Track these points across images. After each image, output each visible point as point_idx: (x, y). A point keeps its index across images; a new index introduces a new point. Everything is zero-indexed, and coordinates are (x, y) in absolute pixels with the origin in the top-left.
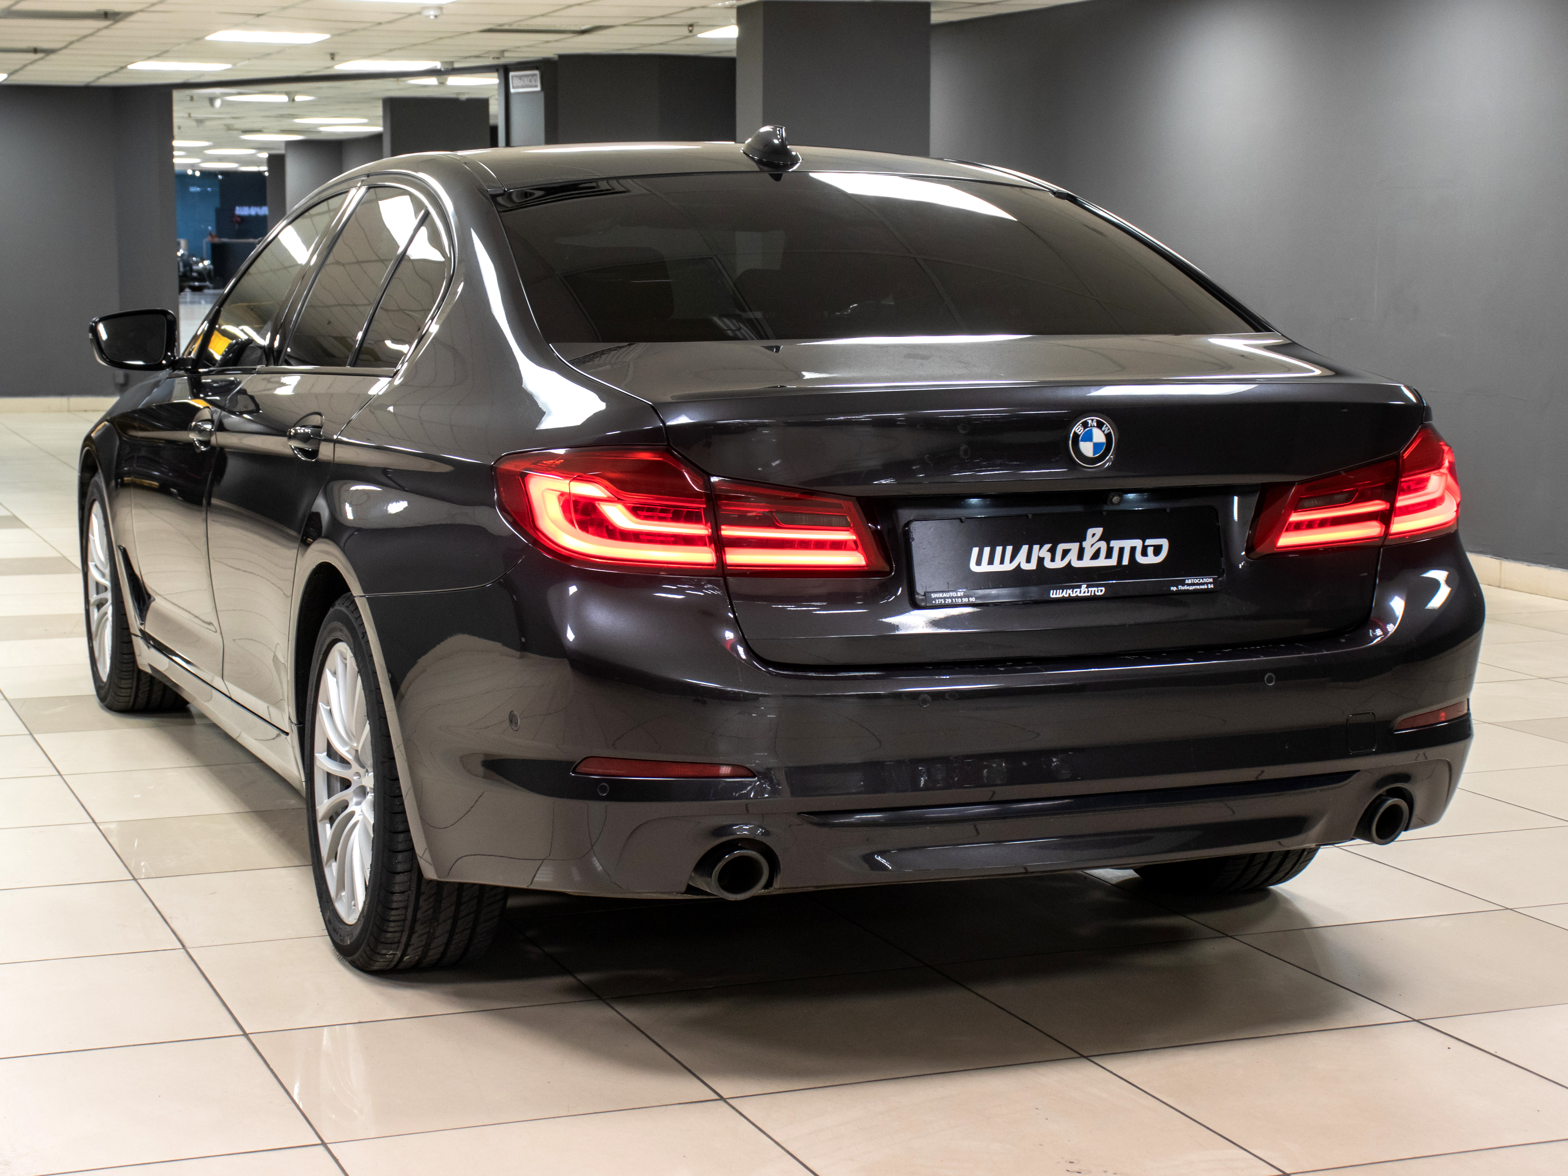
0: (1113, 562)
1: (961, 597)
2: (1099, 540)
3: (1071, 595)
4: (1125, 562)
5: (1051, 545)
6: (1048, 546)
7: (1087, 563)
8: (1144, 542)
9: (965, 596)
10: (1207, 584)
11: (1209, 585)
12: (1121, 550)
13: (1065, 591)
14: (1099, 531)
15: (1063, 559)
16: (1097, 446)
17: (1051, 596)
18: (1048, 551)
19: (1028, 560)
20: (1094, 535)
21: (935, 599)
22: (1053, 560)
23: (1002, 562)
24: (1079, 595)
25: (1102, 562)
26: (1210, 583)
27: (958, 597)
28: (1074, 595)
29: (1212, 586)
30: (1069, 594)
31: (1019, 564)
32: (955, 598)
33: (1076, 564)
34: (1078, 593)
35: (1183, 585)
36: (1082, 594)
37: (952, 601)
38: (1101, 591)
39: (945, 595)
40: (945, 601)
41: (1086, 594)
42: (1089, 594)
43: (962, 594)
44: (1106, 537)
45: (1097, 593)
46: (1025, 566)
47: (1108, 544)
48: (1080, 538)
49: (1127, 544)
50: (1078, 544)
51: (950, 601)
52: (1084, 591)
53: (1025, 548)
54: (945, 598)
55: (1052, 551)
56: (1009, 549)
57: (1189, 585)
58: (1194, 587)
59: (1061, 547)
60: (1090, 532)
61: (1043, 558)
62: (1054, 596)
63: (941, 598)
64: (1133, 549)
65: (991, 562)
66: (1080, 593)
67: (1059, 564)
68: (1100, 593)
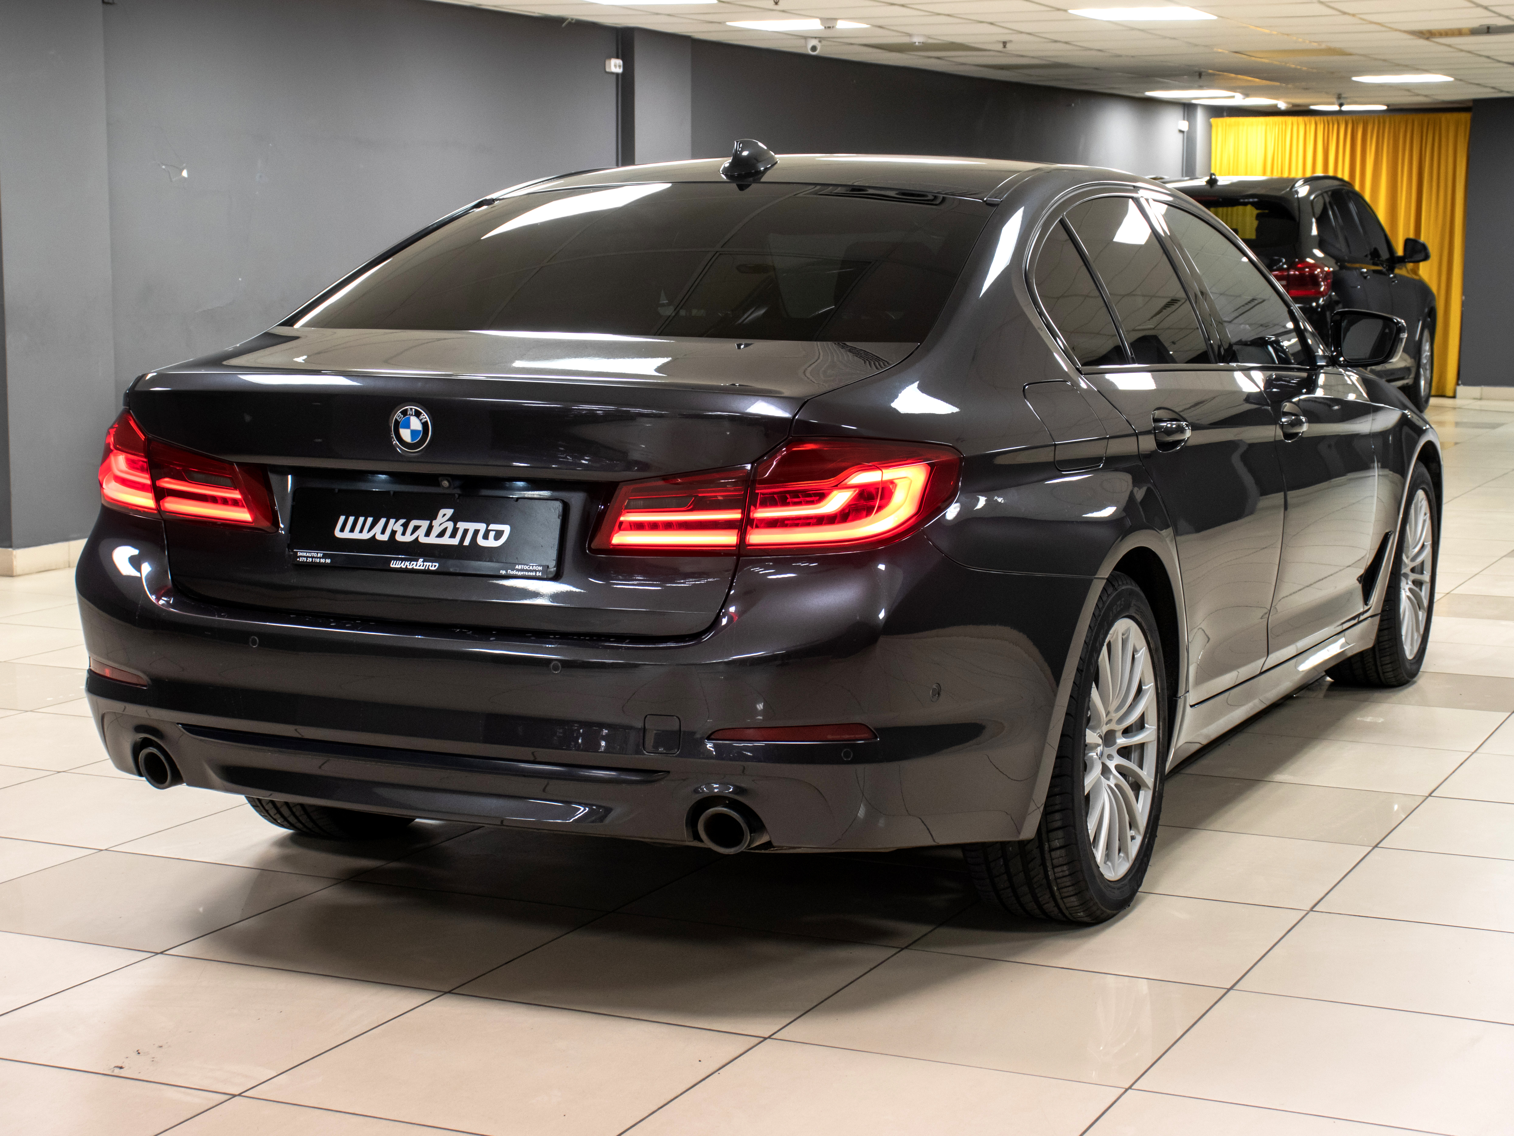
0: (455, 541)
1: (320, 558)
2: (448, 520)
3: (408, 567)
4: (467, 542)
5: (405, 520)
6: (402, 521)
7: (432, 540)
8: (488, 527)
9: (322, 558)
10: (536, 571)
11: (538, 573)
12: (466, 531)
13: (404, 562)
14: (449, 512)
15: (412, 533)
16: (414, 433)
17: (391, 566)
18: (401, 525)
19: (383, 532)
20: (444, 515)
21: (300, 557)
22: (404, 534)
23: (361, 531)
24: (415, 568)
25: (446, 540)
26: (539, 571)
27: (317, 558)
28: (411, 567)
29: (540, 574)
30: (407, 566)
31: (375, 535)
32: (315, 558)
33: (423, 540)
34: (414, 565)
35: (513, 570)
36: (417, 567)
37: (312, 560)
38: (435, 566)
39: (308, 555)
40: (307, 559)
41: (421, 568)
42: (423, 568)
43: (321, 555)
44: (454, 519)
45: (430, 568)
46: (380, 537)
47: (455, 525)
48: (432, 517)
49: (472, 526)
50: (428, 522)
51: (311, 559)
52: (419, 564)
53: (383, 521)
54: (307, 557)
55: (405, 526)
56: (370, 520)
57: (518, 570)
58: (522, 573)
59: (414, 523)
60: (442, 512)
61: (396, 531)
62: (394, 566)
63: (304, 557)
64: (476, 532)
65: (352, 530)
66: (416, 566)
67: (408, 538)
68: (433, 568)
